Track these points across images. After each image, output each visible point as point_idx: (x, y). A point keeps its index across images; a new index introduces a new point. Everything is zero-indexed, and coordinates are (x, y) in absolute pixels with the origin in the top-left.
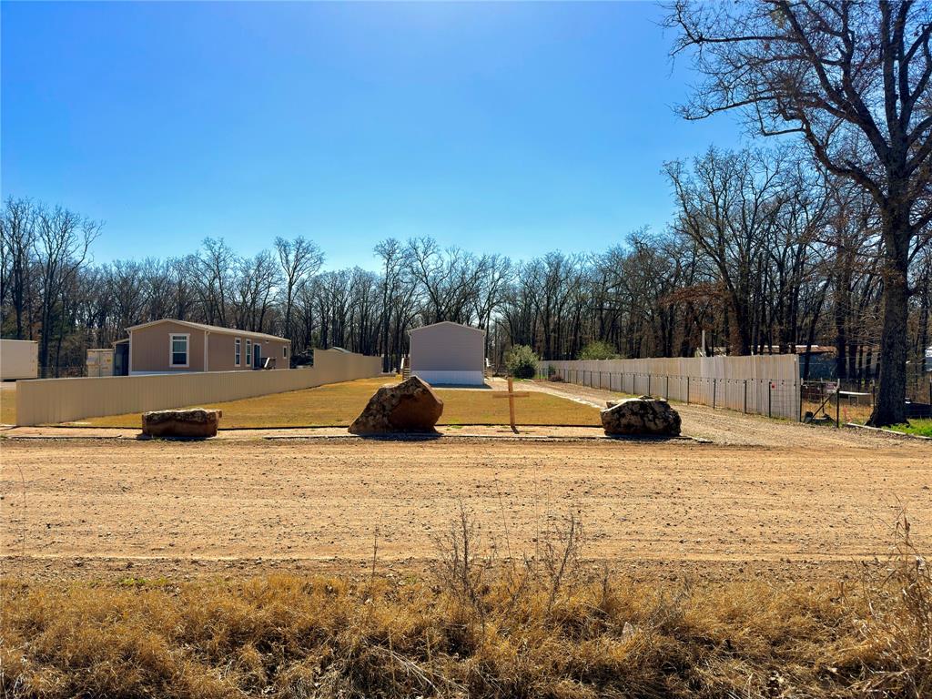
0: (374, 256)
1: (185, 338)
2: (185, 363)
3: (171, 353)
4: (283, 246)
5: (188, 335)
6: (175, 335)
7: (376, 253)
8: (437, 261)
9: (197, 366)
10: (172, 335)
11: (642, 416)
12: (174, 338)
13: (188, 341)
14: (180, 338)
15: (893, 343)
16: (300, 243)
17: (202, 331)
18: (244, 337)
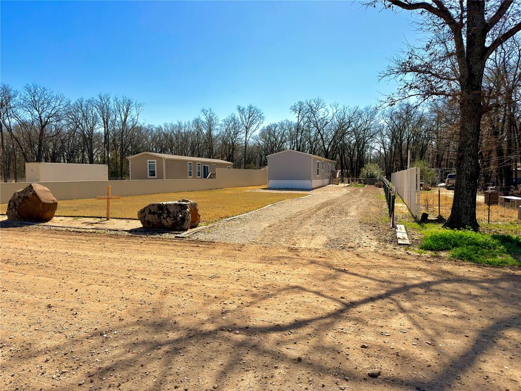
0: (291, 112)
1: (154, 162)
2: (154, 175)
3: (148, 170)
4: (241, 111)
5: (155, 161)
6: (150, 161)
7: (292, 110)
8: (324, 113)
9: (160, 177)
10: (148, 161)
11: (159, 215)
12: (149, 162)
13: (156, 164)
14: (152, 162)
15: (463, 156)
16: (251, 108)
17: (161, 158)
18: (195, 162)
